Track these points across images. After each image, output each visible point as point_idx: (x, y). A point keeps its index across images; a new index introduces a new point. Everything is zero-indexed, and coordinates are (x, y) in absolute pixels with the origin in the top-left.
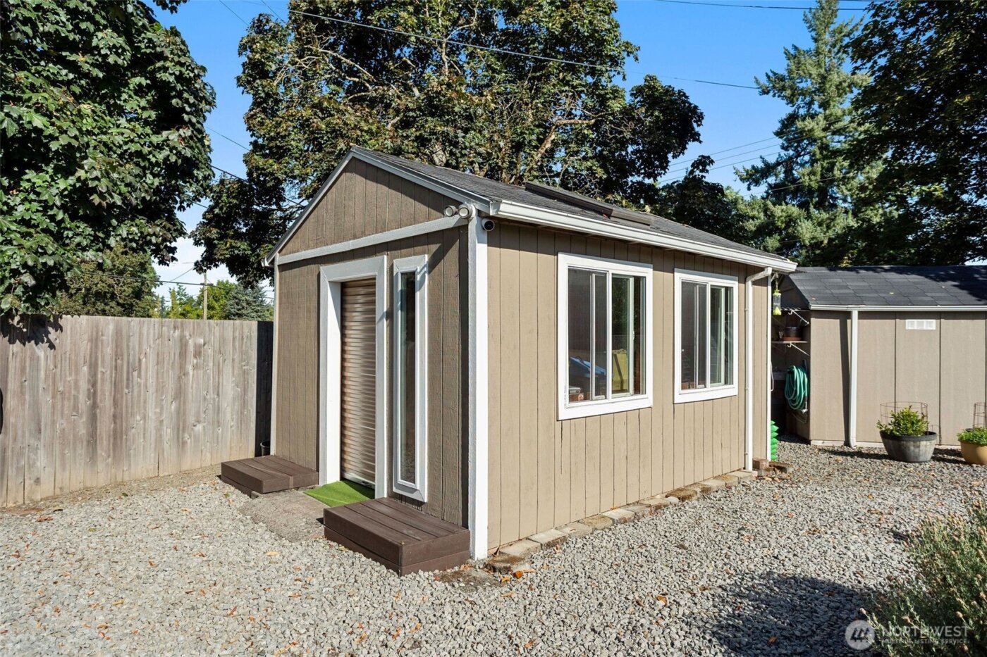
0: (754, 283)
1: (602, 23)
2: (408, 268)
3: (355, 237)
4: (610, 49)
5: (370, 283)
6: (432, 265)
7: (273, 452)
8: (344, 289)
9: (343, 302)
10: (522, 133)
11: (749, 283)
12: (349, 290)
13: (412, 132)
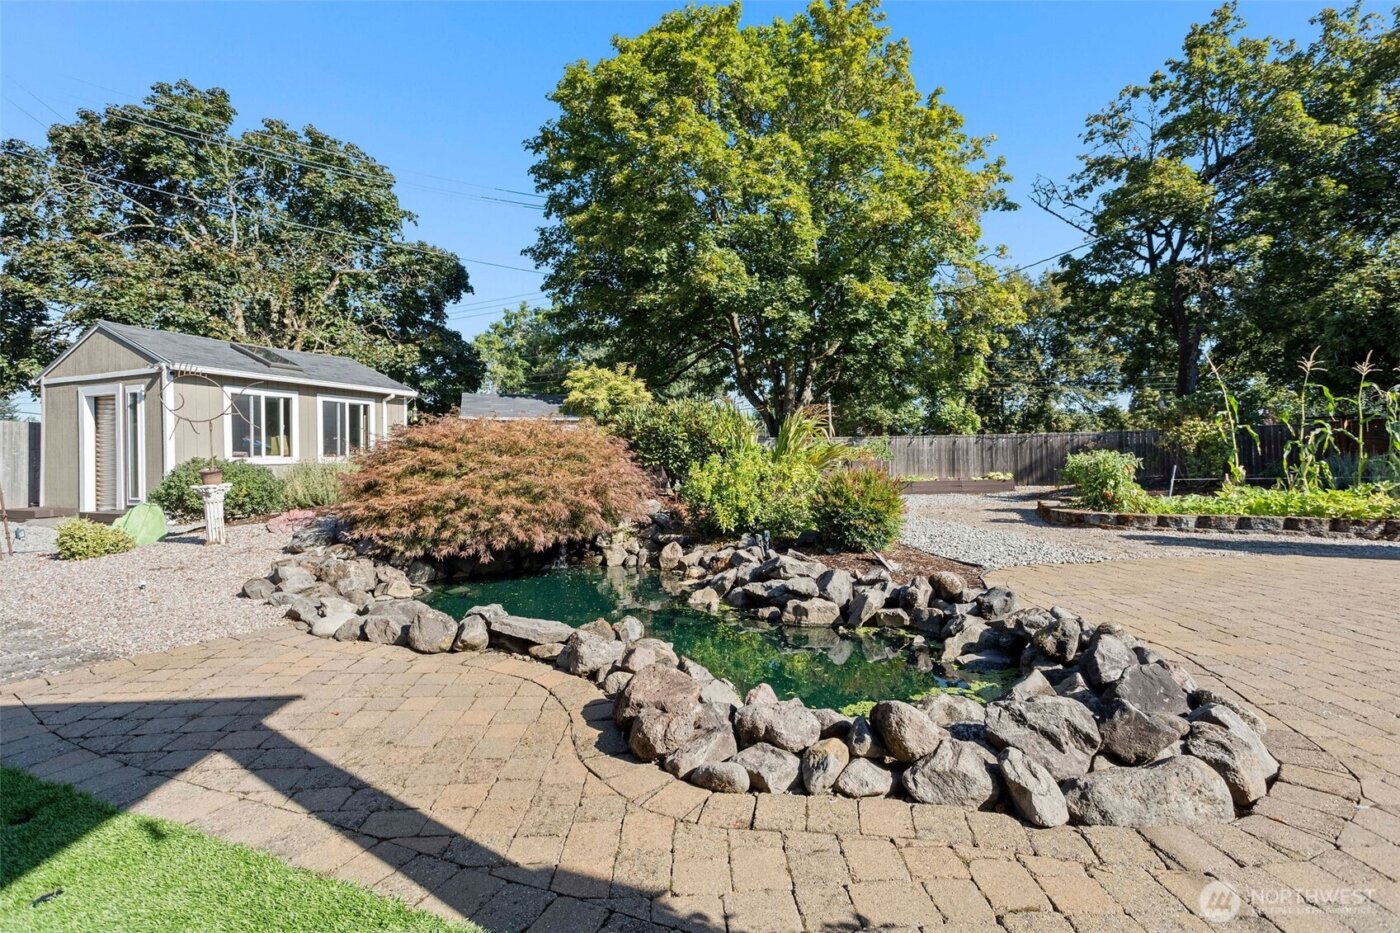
0: (388, 402)
1: (379, 195)
2: (134, 391)
3: (102, 372)
4: (388, 216)
5: (112, 398)
6: (148, 388)
7: (42, 504)
8: (97, 401)
9: (96, 409)
10: (307, 278)
11: (384, 403)
12: (100, 402)
13: (177, 282)
